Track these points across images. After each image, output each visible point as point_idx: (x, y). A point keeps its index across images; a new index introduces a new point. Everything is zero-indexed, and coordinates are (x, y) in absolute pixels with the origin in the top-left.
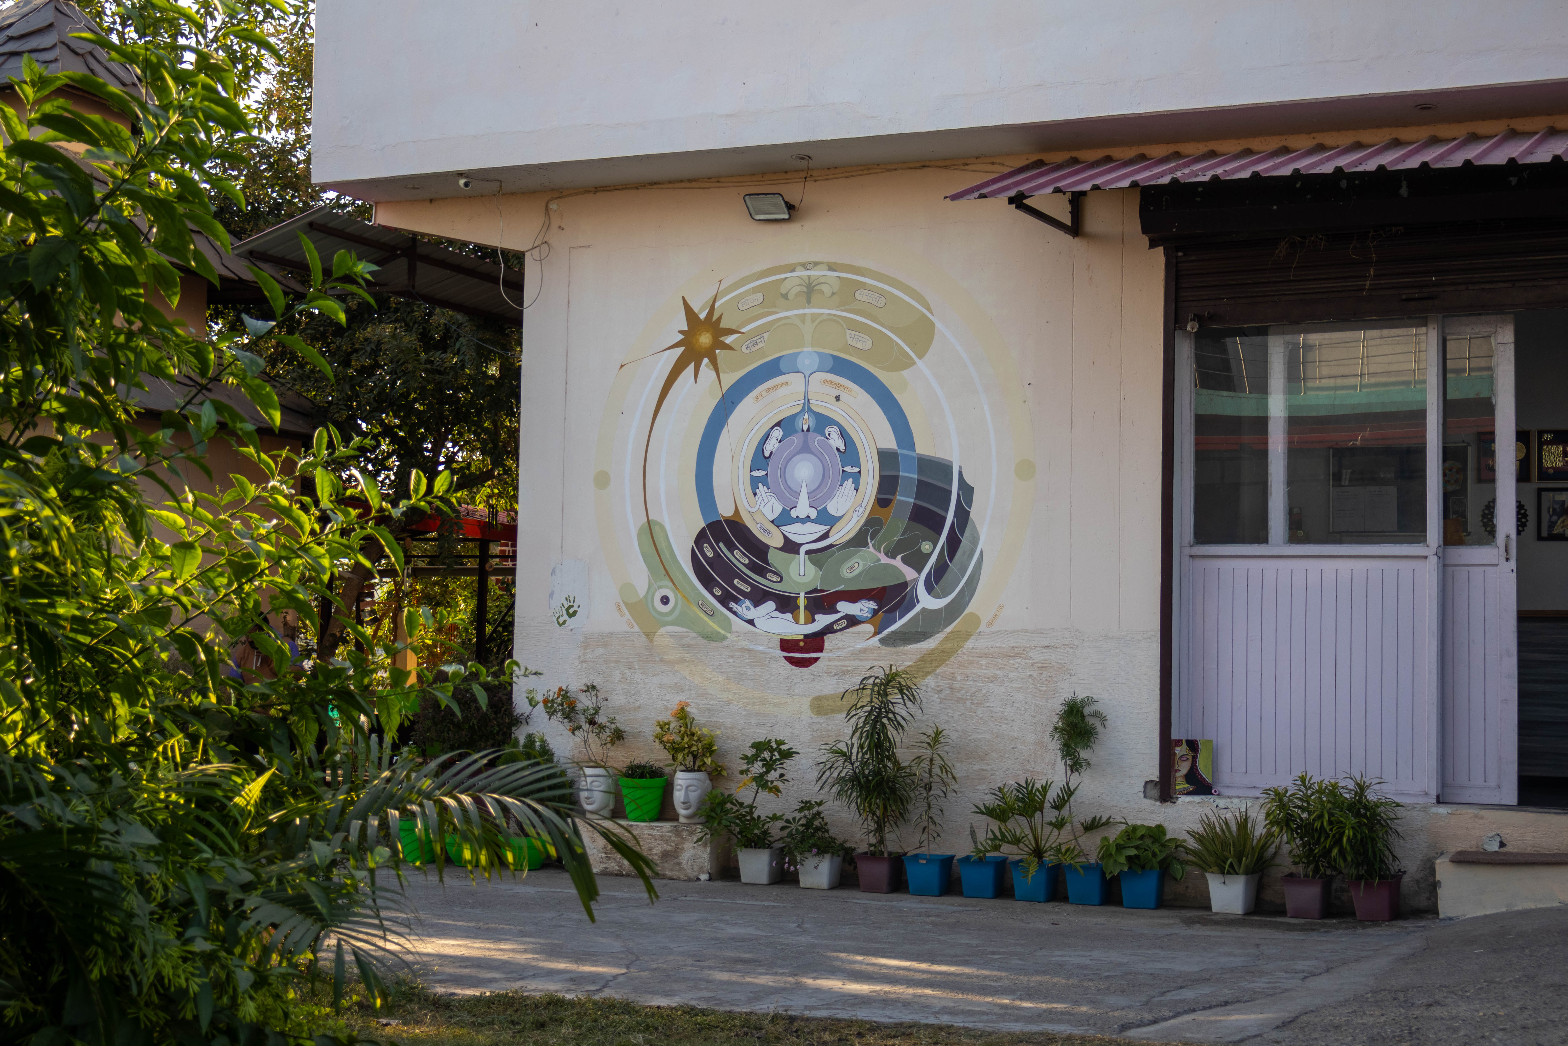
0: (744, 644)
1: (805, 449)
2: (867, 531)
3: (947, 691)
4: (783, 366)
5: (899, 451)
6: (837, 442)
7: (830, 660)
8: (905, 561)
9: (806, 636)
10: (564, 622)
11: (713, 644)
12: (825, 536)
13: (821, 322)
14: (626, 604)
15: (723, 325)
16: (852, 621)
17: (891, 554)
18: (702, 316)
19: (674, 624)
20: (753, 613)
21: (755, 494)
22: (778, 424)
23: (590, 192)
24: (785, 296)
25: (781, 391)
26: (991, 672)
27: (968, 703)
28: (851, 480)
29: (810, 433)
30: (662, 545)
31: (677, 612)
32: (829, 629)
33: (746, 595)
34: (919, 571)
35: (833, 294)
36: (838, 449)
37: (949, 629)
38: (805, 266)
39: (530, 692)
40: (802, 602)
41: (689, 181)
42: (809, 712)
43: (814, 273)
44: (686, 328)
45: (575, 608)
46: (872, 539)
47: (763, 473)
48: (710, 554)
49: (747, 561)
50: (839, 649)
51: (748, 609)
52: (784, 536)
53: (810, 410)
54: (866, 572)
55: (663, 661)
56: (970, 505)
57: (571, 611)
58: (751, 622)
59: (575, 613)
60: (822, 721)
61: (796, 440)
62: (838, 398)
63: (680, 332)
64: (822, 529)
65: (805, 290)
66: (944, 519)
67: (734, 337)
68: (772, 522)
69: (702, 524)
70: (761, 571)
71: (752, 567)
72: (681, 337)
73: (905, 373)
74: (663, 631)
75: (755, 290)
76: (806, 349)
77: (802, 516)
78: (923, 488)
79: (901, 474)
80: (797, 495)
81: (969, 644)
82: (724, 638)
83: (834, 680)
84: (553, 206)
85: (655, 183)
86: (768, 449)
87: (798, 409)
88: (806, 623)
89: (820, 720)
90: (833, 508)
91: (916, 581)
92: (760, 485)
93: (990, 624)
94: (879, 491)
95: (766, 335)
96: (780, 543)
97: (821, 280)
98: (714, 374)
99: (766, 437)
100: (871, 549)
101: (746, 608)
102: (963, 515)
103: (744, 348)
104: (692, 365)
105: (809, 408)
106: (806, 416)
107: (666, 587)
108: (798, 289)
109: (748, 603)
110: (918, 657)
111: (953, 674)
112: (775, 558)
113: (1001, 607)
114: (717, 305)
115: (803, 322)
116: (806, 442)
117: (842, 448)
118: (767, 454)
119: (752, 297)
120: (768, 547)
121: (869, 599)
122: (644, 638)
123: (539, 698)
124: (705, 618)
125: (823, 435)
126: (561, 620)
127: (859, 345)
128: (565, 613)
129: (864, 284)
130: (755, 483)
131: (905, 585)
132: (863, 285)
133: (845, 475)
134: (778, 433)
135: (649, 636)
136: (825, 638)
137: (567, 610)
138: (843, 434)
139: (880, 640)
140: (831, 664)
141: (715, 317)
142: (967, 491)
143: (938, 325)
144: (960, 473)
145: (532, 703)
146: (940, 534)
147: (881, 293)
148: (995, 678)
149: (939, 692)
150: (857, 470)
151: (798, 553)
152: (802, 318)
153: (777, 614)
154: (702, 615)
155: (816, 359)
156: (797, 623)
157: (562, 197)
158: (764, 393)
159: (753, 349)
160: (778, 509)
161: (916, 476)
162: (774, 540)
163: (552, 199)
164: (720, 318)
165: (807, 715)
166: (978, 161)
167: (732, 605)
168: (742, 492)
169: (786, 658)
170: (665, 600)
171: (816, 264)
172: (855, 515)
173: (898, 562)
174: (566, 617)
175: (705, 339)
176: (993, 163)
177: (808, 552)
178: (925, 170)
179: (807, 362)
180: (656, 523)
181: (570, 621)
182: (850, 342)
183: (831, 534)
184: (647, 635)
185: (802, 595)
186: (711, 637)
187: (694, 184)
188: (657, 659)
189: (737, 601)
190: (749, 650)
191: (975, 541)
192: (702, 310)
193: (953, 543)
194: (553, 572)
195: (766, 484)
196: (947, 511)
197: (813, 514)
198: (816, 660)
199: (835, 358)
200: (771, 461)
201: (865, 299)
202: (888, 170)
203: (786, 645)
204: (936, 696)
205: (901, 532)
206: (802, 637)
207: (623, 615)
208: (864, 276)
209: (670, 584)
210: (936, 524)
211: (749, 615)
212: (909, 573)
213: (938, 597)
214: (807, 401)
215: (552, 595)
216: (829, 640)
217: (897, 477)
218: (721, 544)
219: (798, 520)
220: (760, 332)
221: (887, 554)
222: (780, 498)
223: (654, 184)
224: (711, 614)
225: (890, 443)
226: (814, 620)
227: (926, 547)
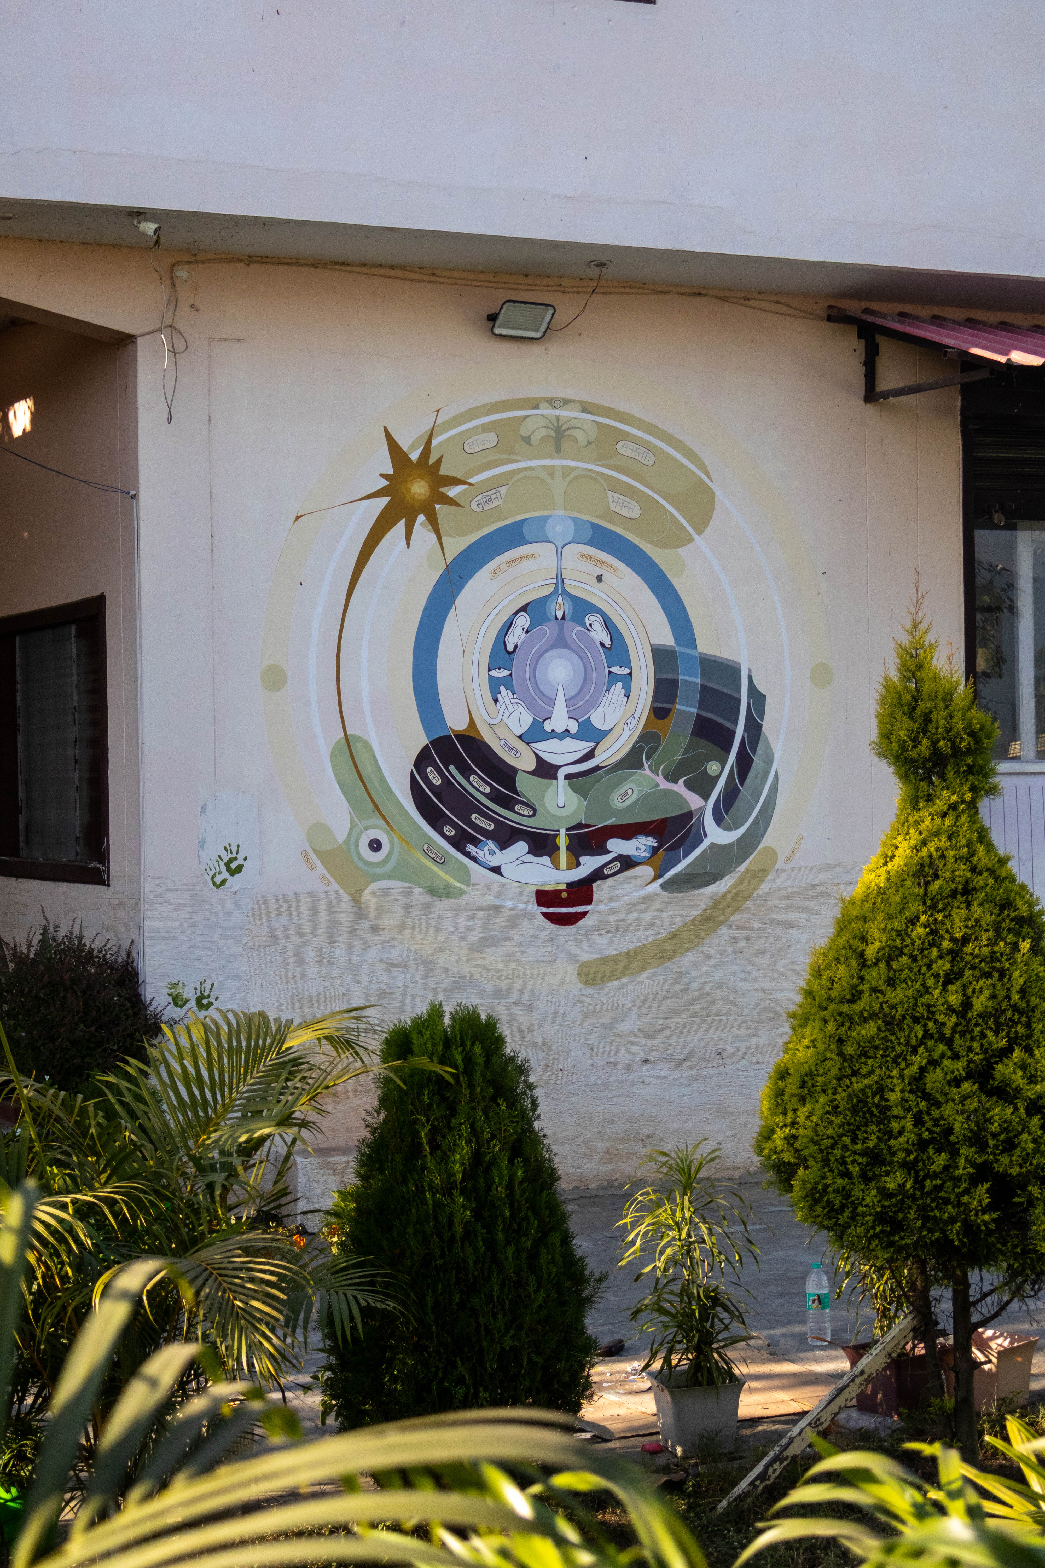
0: (488, 899)
1: (560, 642)
2: (641, 749)
3: (743, 943)
4: (527, 531)
5: (677, 649)
6: (601, 635)
7: (601, 913)
8: (688, 785)
9: (570, 885)
10: (224, 882)
11: (447, 901)
12: (590, 755)
13: (575, 478)
14: (317, 853)
15: (443, 471)
16: (627, 863)
17: (672, 778)
18: (414, 456)
19: (389, 877)
20: (498, 858)
21: (496, 701)
22: (524, 609)
23: (240, 261)
24: (527, 440)
25: (526, 566)
26: (791, 916)
27: (767, 956)
28: (619, 684)
29: (567, 623)
30: (367, 769)
31: (393, 862)
32: (598, 875)
33: (488, 835)
34: (706, 798)
35: (589, 443)
36: (602, 644)
37: (742, 868)
38: (551, 402)
39: (174, 986)
40: (563, 841)
41: (392, 267)
42: (577, 983)
43: (564, 413)
44: (391, 471)
45: (240, 861)
46: (648, 759)
47: (506, 673)
48: (437, 781)
49: (488, 790)
50: (611, 899)
51: (492, 853)
52: (537, 755)
53: (565, 593)
54: (643, 800)
55: (376, 929)
56: (762, 715)
57: (233, 866)
58: (496, 870)
59: (239, 868)
60: (593, 992)
61: (548, 630)
62: (599, 578)
63: (382, 475)
64: (584, 747)
65: (553, 434)
66: (733, 734)
67: (460, 488)
68: (520, 737)
69: (425, 741)
70: (508, 803)
71: (495, 797)
72: (384, 483)
73: (682, 551)
74: (374, 887)
75: (485, 428)
76: (557, 512)
77: (560, 729)
78: (708, 695)
79: (681, 677)
80: (552, 702)
81: (766, 884)
82: (462, 892)
83: (607, 939)
84: (181, 273)
85: (343, 264)
86: (512, 640)
87: (550, 590)
88: (568, 868)
89: (592, 991)
90: (599, 719)
91: (702, 810)
92: (502, 688)
93: (788, 859)
94: (656, 697)
95: (503, 490)
96: (531, 765)
97: (573, 423)
98: (433, 537)
99: (508, 626)
100: (648, 772)
101: (489, 852)
102: (754, 728)
103: (474, 505)
104: (402, 524)
105: (563, 589)
106: (560, 599)
107: (376, 827)
108: (543, 432)
109: (491, 845)
110: (708, 903)
111: (748, 921)
112: (525, 785)
113: (800, 839)
114: (434, 442)
115: (552, 476)
116: (561, 633)
117: (607, 642)
118: (510, 648)
119: (482, 436)
120: (515, 770)
121: (646, 834)
122: (346, 898)
123: (190, 994)
124: (434, 868)
125: (583, 624)
126: (218, 880)
127: (624, 512)
128: (223, 868)
129: (629, 434)
130: (495, 685)
131: (689, 815)
132: (626, 436)
133: (613, 678)
134: (523, 621)
135: (355, 895)
136: (594, 885)
137: (228, 865)
138: (608, 625)
139: (664, 886)
140: (605, 918)
141: (432, 461)
142: (758, 699)
143: (719, 494)
144: (750, 678)
145: (178, 1001)
146: (728, 751)
147: (649, 448)
148: (794, 924)
149: (733, 944)
150: (627, 671)
151: (556, 778)
152: (551, 471)
153: (531, 858)
154: (429, 864)
155: (571, 528)
156: (557, 867)
157: (197, 262)
158: (504, 567)
159: (487, 507)
160: (527, 720)
161: (698, 681)
162: (524, 762)
163: (178, 263)
164: (439, 461)
165: (575, 985)
166: (762, 297)
167: (470, 848)
168: (479, 698)
169: (545, 915)
170: (375, 846)
171: (566, 402)
172: (627, 728)
173: (679, 787)
174: (225, 875)
175: (419, 489)
176: (777, 302)
177: (568, 777)
178: (699, 299)
179: (559, 529)
180: (359, 739)
181: (232, 881)
182: (613, 507)
183: (596, 753)
184: (351, 894)
185: (563, 832)
186: (442, 892)
187: (397, 273)
188: (367, 926)
189: (476, 842)
190: (496, 907)
191: (769, 760)
192: (413, 447)
193: (744, 763)
194: (204, 809)
195: (510, 688)
196: (735, 722)
197: (574, 727)
198: (584, 914)
199: (595, 527)
200: (517, 657)
201: (629, 453)
202: (656, 292)
203: (544, 898)
204: (730, 949)
205: (682, 750)
206: (564, 887)
207: (313, 868)
208: (626, 423)
209: (382, 823)
210: (723, 739)
211: (493, 862)
212: (694, 801)
213: (728, 829)
214: (560, 580)
215: (202, 844)
216: (599, 889)
217: (676, 681)
218: (452, 768)
219: (553, 734)
220: (495, 484)
221: (666, 778)
222: (530, 706)
223: (341, 264)
224: (442, 862)
225: (666, 638)
226: (578, 864)
227: (713, 767)
